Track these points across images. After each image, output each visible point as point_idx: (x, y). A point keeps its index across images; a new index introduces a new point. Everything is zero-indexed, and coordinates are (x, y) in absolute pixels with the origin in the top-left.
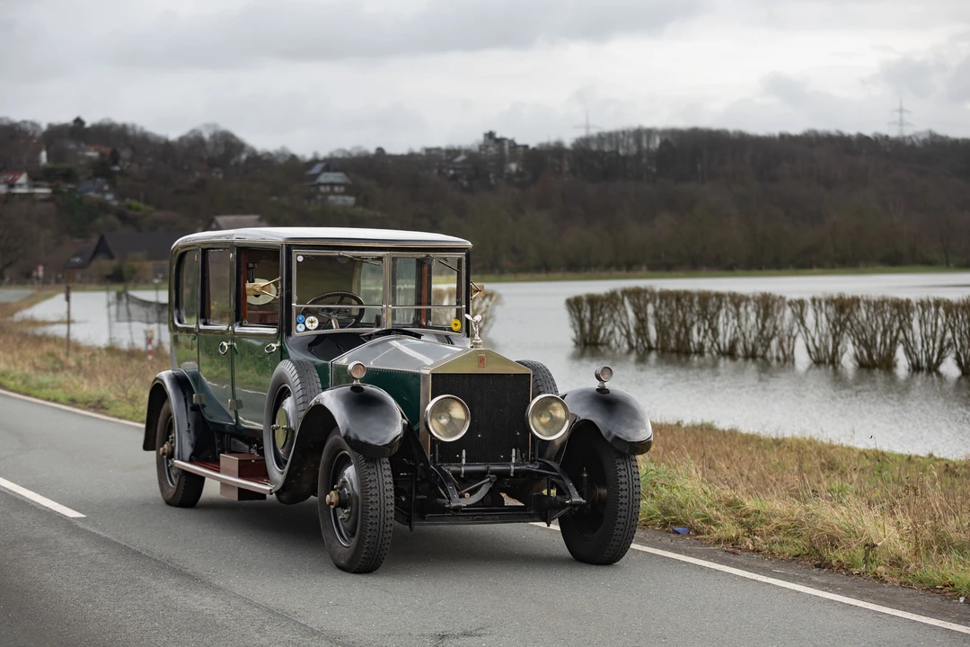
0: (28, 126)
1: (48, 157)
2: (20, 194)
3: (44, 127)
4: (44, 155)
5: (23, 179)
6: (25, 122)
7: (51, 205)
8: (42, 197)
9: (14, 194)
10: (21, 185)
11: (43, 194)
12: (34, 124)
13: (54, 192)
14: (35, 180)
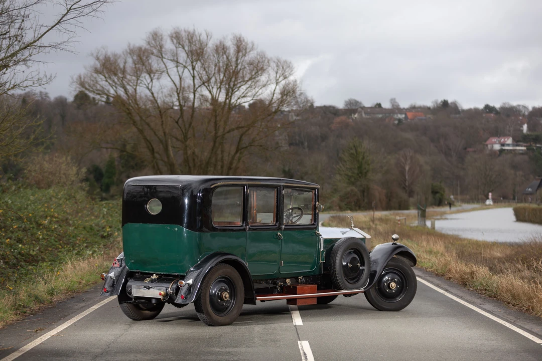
0: (521, 107)
1: (528, 127)
2: (507, 150)
3: (530, 109)
4: (525, 127)
5: (509, 141)
6: (519, 106)
7: (526, 157)
8: (521, 152)
9: (504, 150)
10: (508, 145)
11: (522, 150)
12: (524, 107)
13: (527, 149)
14: (516, 142)
